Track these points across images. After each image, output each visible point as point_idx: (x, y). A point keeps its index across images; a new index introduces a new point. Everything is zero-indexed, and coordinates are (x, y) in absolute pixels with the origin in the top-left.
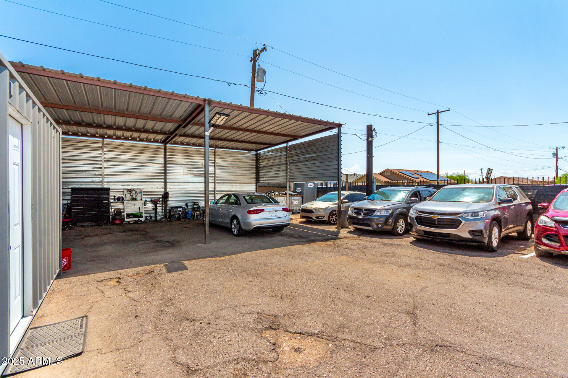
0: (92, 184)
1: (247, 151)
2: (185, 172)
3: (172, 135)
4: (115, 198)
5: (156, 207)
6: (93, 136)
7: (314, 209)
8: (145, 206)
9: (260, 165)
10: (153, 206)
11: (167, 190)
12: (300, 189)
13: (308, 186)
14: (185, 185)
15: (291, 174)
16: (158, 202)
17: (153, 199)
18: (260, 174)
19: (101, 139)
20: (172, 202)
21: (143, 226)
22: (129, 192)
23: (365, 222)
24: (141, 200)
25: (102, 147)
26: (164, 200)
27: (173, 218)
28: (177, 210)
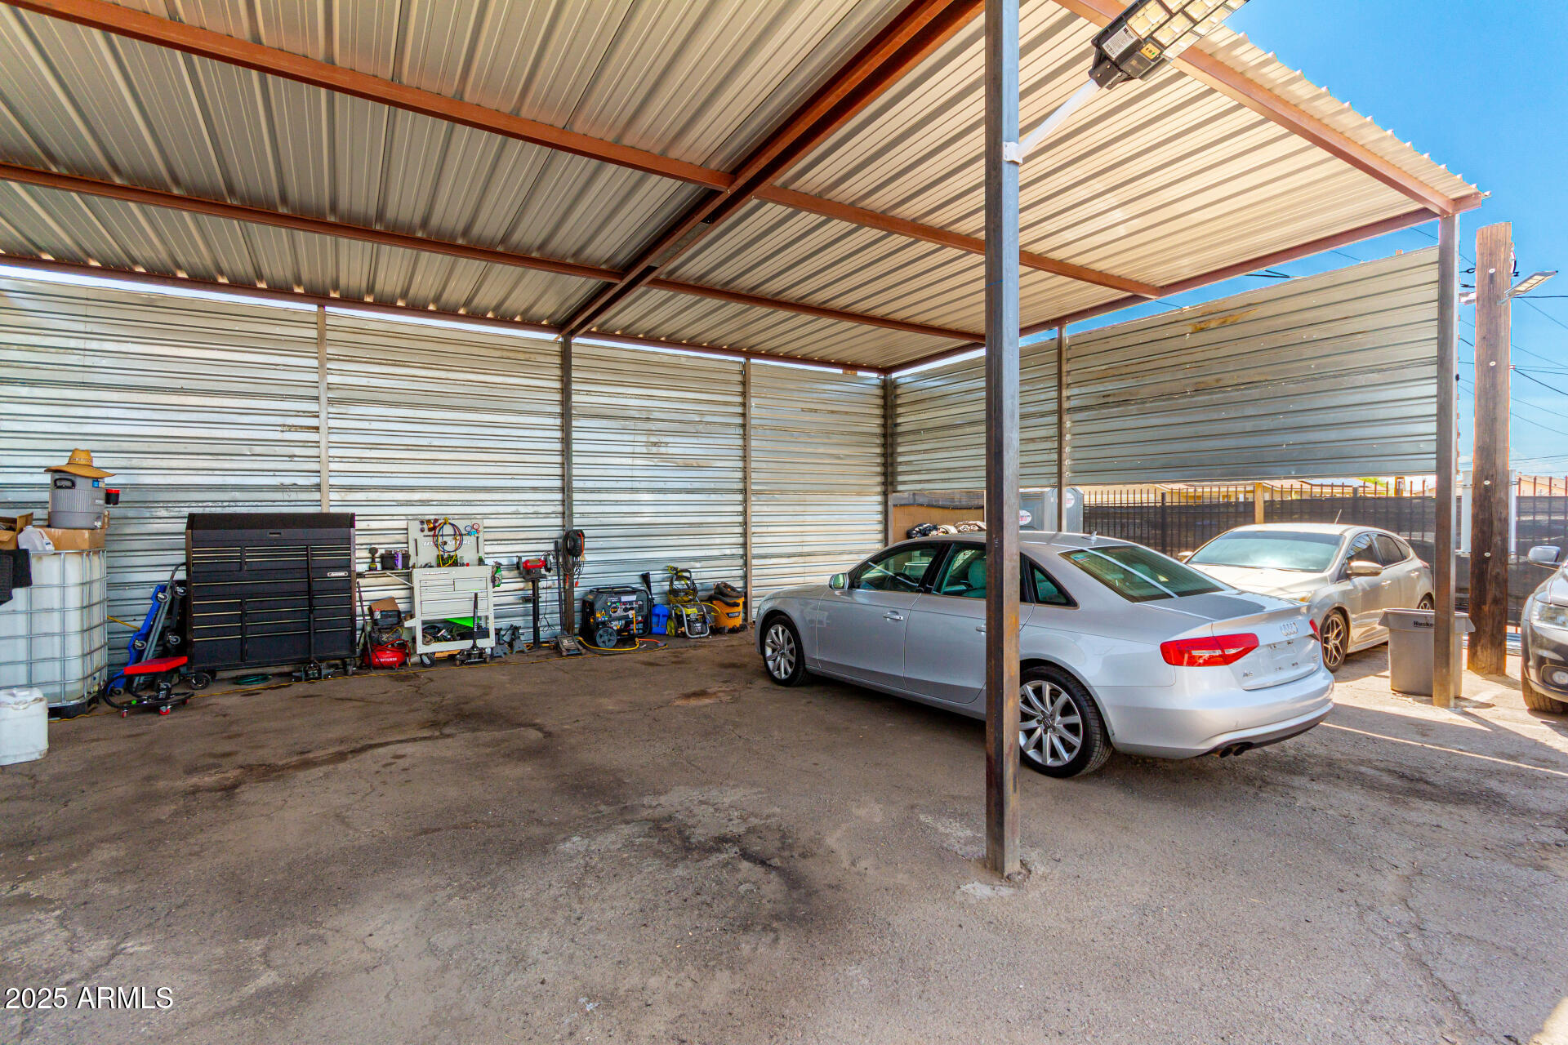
0: (279, 496)
1: (840, 371)
2: (638, 450)
3: (621, 277)
4: (373, 559)
5: (535, 589)
6: (281, 290)
8: (497, 589)
9: (897, 425)
10: (521, 585)
11: (576, 521)
15: (1078, 455)
16: (543, 571)
17: (524, 559)
18: (900, 459)
19: (314, 308)
20: (592, 573)
21: (494, 676)
22: (430, 530)
24: (481, 562)
25: (321, 341)
26: (565, 562)
27: (606, 638)
28: (620, 601)
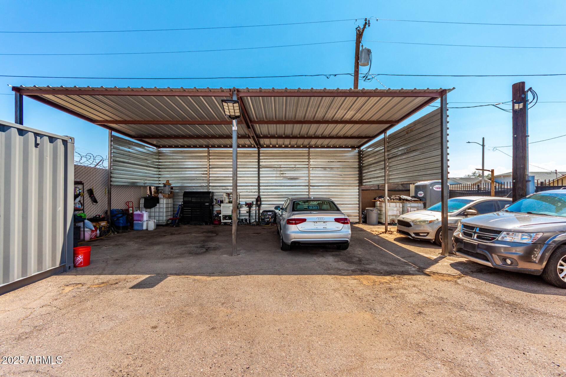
1: (351, 149)
2: (277, 175)
4: (216, 201)
5: (250, 210)
6: (201, 147)
7: (413, 221)
9: (363, 164)
10: (248, 209)
11: (260, 194)
12: (422, 192)
13: (434, 189)
14: (278, 189)
15: (390, 173)
16: (252, 206)
17: (247, 203)
19: (207, 149)
20: (264, 207)
22: (228, 195)
25: (208, 156)
26: (258, 204)
27: (263, 222)
28: (267, 214)
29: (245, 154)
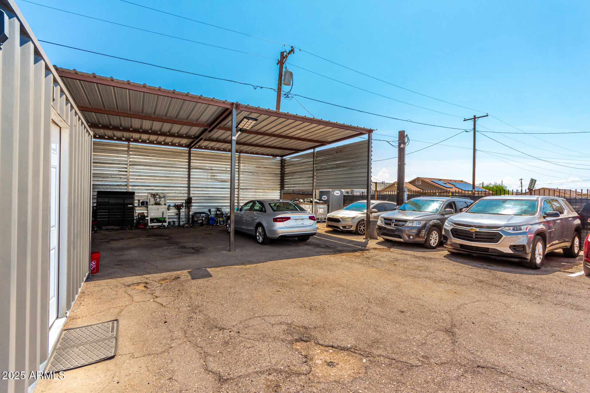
0: (117, 187)
1: (272, 157)
2: (208, 177)
3: (197, 139)
4: (139, 203)
5: (179, 212)
6: (119, 139)
8: (168, 211)
9: (285, 171)
10: (176, 211)
11: (191, 195)
12: (326, 197)
13: (335, 194)
14: (208, 191)
15: (317, 181)
16: (182, 208)
17: (177, 204)
18: (285, 181)
19: (127, 143)
20: (194, 208)
21: (167, 231)
22: (153, 196)
23: (396, 233)
24: (165, 204)
25: (128, 151)
26: (188, 205)
27: (196, 224)
28: (201, 215)
29: (174, 153)
